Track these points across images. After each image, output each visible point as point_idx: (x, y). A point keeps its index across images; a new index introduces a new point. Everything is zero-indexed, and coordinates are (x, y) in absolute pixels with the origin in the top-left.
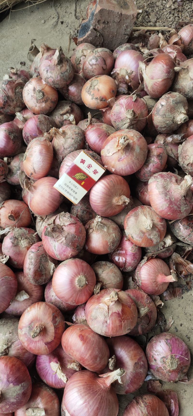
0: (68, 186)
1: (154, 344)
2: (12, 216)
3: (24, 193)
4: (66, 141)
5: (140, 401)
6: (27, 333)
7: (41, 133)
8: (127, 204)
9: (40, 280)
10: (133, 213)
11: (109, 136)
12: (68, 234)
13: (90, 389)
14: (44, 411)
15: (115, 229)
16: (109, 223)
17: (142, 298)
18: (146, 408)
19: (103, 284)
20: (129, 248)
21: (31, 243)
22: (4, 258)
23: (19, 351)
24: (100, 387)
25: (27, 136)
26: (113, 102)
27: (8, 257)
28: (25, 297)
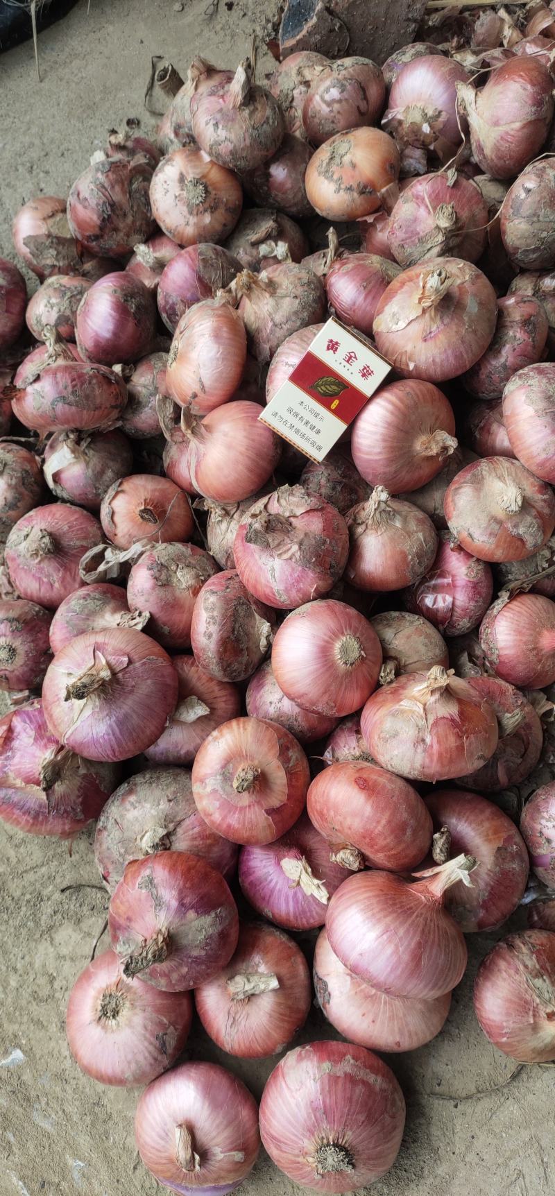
0: (296, 415)
1: (542, 803)
2: (150, 510)
3: (171, 455)
4: (277, 304)
5: (518, 942)
6: (220, 789)
7: (205, 289)
8: (451, 451)
9: (235, 666)
10: (469, 476)
11: (389, 283)
12: (306, 534)
13: (394, 904)
14: (275, 977)
15: (419, 521)
16: (406, 508)
17: (502, 693)
18: (534, 955)
19: (399, 665)
20: (459, 569)
21: (202, 578)
22: (138, 618)
23: (196, 843)
24: (418, 899)
25: (171, 302)
26: (394, 195)
27: (148, 615)
28: (200, 711)
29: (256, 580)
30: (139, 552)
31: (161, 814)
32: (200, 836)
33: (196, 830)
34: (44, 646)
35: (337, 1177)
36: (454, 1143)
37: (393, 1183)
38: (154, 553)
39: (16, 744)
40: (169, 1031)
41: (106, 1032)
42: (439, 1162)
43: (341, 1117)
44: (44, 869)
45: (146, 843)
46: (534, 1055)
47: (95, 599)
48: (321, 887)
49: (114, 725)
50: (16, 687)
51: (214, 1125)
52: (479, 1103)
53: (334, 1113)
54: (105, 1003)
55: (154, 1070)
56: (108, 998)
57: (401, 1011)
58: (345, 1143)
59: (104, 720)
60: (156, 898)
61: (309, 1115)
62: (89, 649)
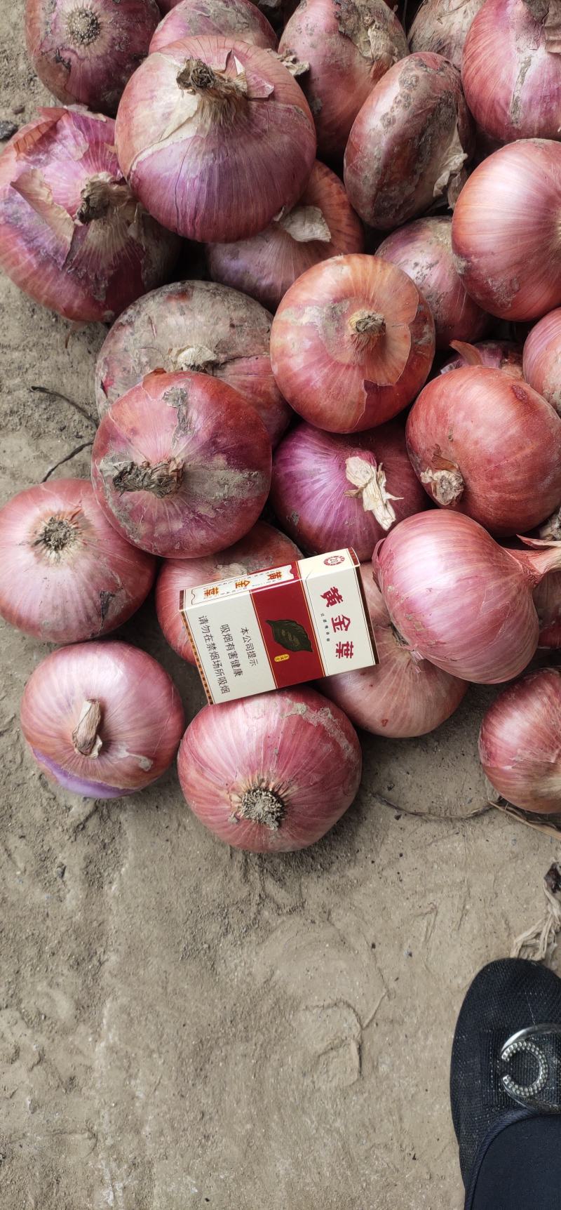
6: (320, 326)
22: (291, 63)
24: (515, 565)
27: (306, 66)
28: (319, 231)
29: (493, 73)
31: (214, 336)
32: (253, 388)
33: (251, 378)
34: (139, 47)
35: (254, 829)
36: (378, 853)
37: (292, 863)
39: (57, 148)
40: (118, 594)
41: (38, 562)
42: (352, 864)
43: (295, 767)
45: (186, 358)
46: (529, 798)
47: (239, 11)
48: (389, 506)
49: (216, 169)
50: (74, 92)
51: (133, 718)
52: (425, 825)
53: (290, 759)
54: (52, 528)
55: (82, 630)
56: (56, 525)
57: (408, 689)
58: (286, 796)
59: (206, 157)
60: (184, 419)
61: (258, 749)
62: (221, 51)
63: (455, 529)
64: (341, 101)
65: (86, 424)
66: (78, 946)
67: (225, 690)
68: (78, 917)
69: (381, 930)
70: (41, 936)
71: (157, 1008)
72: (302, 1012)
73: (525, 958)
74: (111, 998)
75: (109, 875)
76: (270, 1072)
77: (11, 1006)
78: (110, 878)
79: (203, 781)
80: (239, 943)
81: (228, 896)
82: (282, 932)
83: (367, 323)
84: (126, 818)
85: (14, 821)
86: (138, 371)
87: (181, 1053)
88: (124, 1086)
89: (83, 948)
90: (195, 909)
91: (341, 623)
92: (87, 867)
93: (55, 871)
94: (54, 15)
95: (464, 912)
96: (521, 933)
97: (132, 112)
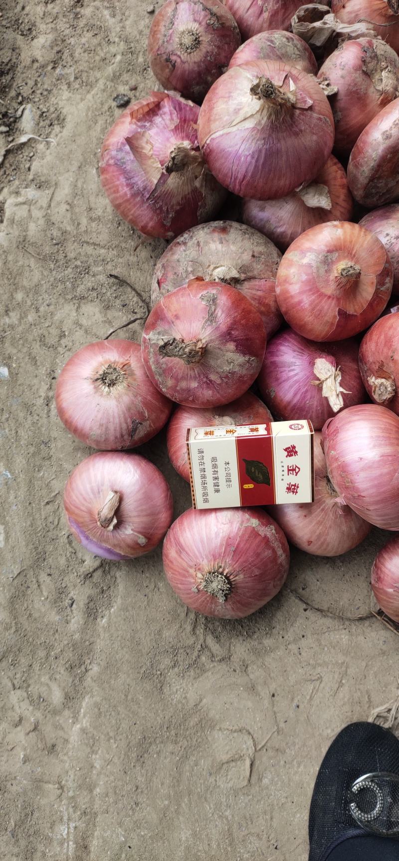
6: (315, 267)
22: (325, 86)
27: (336, 90)
28: (324, 202)
30: (359, 32)
31: (239, 261)
32: (259, 300)
33: (259, 293)
34: (223, 60)
35: (208, 599)
36: (287, 631)
37: (228, 627)
38: (374, 41)
39: (158, 120)
40: (144, 423)
41: (95, 393)
42: (268, 636)
43: (244, 562)
44: (103, 251)
45: (219, 273)
47: (296, 46)
48: (340, 396)
49: (264, 152)
50: (174, 83)
51: (140, 508)
52: (323, 619)
53: (242, 555)
54: (108, 371)
55: (116, 443)
56: (112, 370)
57: (330, 523)
58: (234, 581)
59: (259, 142)
60: (212, 314)
61: (221, 545)
62: (281, 72)
63: (385, 420)
64: (355, 116)
65: (140, 305)
66: (74, 655)
67: (206, 501)
68: (77, 636)
69: (281, 685)
70: (50, 644)
71: (119, 709)
72: (216, 731)
73: (378, 724)
74: (89, 696)
75: (102, 611)
76: (187, 768)
77: (22, 688)
78: (103, 614)
79: (180, 560)
80: (182, 675)
81: (180, 642)
82: (212, 673)
83: (349, 271)
84: (121, 576)
85: (46, 563)
86: (184, 276)
87: (129, 743)
88: (88, 757)
89: (76, 658)
90: (156, 646)
91: (293, 470)
92: (89, 603)
93: (67, 602)
94: (171, 31)
95: (341, 685)
96: (377, 707)
97: (214, 104)
